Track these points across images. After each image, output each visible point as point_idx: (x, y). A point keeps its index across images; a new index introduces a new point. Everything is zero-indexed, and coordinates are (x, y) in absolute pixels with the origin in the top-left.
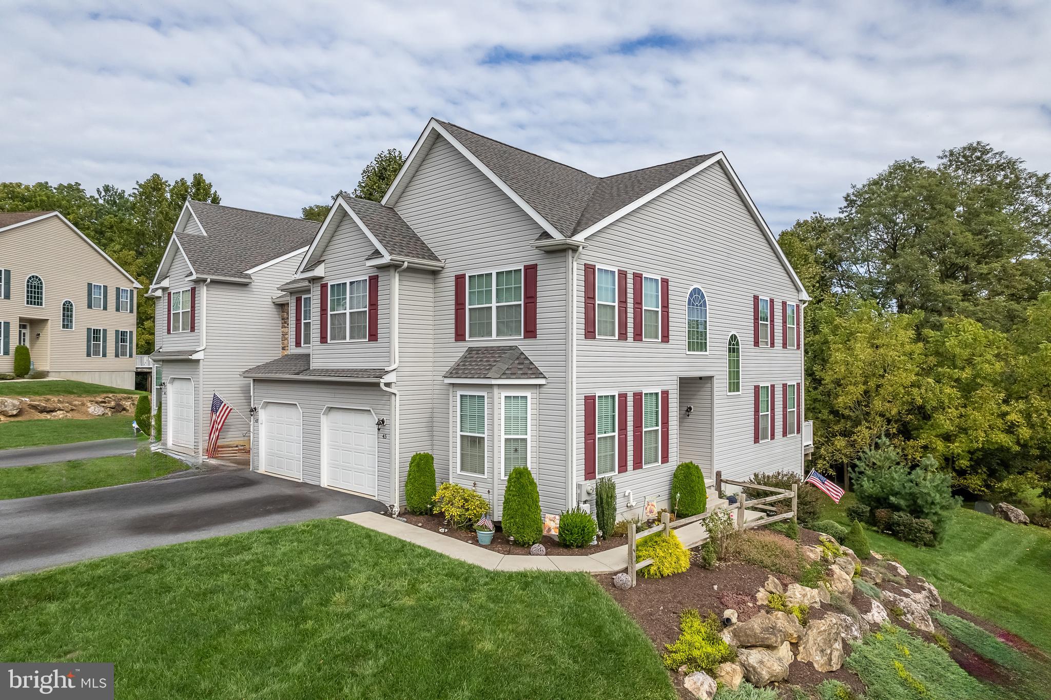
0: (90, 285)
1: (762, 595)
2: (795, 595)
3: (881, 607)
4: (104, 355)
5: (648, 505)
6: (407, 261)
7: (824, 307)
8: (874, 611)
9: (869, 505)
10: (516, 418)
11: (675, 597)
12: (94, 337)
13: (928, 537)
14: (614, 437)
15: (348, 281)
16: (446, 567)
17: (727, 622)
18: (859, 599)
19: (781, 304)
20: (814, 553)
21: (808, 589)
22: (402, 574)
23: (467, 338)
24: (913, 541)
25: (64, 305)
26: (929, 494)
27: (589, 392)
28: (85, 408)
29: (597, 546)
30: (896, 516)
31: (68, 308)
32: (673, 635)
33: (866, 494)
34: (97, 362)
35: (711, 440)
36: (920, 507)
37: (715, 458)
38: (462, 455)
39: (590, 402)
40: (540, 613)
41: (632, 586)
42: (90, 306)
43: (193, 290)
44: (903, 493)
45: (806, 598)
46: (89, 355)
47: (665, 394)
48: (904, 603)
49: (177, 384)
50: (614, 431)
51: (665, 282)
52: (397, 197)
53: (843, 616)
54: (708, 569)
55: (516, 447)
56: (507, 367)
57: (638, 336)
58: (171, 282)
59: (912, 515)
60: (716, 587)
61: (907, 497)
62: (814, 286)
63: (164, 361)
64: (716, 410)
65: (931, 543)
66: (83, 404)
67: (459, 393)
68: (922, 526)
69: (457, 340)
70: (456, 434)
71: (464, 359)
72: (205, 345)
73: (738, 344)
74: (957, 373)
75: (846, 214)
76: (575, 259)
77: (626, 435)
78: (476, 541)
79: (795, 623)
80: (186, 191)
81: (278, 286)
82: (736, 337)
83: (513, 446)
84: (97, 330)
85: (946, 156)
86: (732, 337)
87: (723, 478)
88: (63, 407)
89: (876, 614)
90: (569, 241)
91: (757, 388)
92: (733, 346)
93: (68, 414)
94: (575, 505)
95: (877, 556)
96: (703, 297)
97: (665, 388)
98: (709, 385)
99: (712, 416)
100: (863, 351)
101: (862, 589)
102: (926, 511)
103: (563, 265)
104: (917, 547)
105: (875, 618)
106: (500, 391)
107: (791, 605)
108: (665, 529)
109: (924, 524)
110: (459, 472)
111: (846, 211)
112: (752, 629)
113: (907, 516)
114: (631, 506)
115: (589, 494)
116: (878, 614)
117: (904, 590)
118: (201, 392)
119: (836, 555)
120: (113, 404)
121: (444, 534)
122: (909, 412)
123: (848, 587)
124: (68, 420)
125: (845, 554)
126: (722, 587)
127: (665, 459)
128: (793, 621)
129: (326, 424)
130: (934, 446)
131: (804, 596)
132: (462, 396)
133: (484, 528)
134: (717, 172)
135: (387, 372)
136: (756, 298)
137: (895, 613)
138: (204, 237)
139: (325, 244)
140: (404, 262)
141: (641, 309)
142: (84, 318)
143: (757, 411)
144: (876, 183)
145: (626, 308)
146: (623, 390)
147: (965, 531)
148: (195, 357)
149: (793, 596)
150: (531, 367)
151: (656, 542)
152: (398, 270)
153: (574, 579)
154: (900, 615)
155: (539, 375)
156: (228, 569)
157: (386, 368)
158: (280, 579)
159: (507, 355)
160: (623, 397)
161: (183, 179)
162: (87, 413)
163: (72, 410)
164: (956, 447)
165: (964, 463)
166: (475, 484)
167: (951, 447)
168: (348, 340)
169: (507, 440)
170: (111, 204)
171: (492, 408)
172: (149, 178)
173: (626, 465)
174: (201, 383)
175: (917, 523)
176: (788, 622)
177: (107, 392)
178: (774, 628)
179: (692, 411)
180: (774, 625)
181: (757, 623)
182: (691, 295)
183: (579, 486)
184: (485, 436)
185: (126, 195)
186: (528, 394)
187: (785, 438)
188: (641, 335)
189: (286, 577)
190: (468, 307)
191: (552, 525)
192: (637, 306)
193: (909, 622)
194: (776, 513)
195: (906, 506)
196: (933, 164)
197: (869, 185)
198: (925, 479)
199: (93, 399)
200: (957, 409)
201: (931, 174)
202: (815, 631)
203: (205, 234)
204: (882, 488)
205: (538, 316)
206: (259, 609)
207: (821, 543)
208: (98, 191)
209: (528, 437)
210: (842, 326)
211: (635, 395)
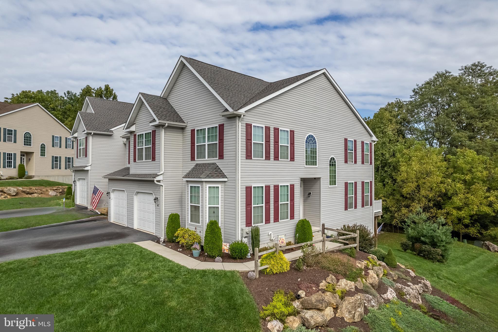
0: (53, 136)
1: (323, 285)
2: (341, 284)
3: (393, 291)
4: (60, 168)
5: (280, 239)
6: (167, 123)
7: (398, 145)
8: (388, 293)
9: (412, 241)
10: (214, 197)
11: (276, 284)
12: (55, 160)
13: (439, 257)
14: (262, 206)
15: (144, 133)
16: (169, 267)
17: (298, 297)
18: (381, 287)
19: (361, 143)
20: (361, 264)
21: (349, 282)
22: (148, 269)
23: (196, 159)
24: (432, 259)
25: (41, 145)
26: (439, 236)
27: (248, 185)
28: (47, 192)
29: (250, 258)
30: (424, 247)
31: (43, 147)
32: (267, 302)
33: (410, 236)
34: (56, 171)
35: (320, 209)
36: (435, 242)
37: (322, 217)
38: (191, 215)
39: (249, 190)
40: (205, 290)
41: (256, 278)
42: (53, 146)
43: (86, 138)
44: (428, 236)
45: (347, 286)
46: (53, 168)
47: (292, 186)
48: (406, 289)
49: (81, 181)
50: (263, 204)
51: (292, 132)
52: (168, 93)
53: (367, 295)
54: (299, 271)
55: (214, 211)
56: (210, 172)
57: (276, 158)
58: (78, 135)
59: (431, 246)
60: (299, 280)
61: (430, 238)
62: (394, 134)
63: (76, 171)
64: (322, 194)
65: (441, 261)
66: (47, 191)
67: (190, 185)
68: (436, 252)
69: (192, 160)
70: (188, 205)
71: (193, 169)
72: (91, 163)
73: (335, 162)
74: (463, 177)
75: (413, 99)
76: (240, 121)
77: (269, 206)
78: (192, 255)
79: (337, 298)
80: (102, 93)
81: (121, 136)
82: (334, 159)
83: (212, 210)
84: (57, 157)
85: (463, 69)
86: (331, 158)
87: (325, 227)
88: (37, 192)
89: (389, 295)
90: (235, 112)
91: (346, 184)
92: (332, 163)
93: (39, 195)
94: (240, 239)
95: (402, 267)
96: (314, 139)
97: (292, 183)
98: (319, 182)
99: (320, 197)
100: (416, 166)
101: (385, 282)
102: (438, 244)
103: (234, 124)
104: (434, 262)
105: (388, 296)
106: (206, 184)
107: (337, 289)
108: (276, 251)
109: (437, 251)
110: (190, 223)
111: (413, 97)
112: (311, 300)
113: (429, 247)
114: (272, 240)
115: (247, 233)
116: (391, 294)
117: (408, 283)
118: (89, 185)
119: (373, 265)
120: (61, 190)
121: (179, 251)
122: (439, 196)
123: (375, 281)
124: (39, 198)
125: (380, 265)
126: (303, 280)
127: (292, 217)
128: (336, 297)
129: (136, 199)
130: (452, 213)
131: (346, 285)
132: (191, 187)
133: (195, 249)
134: (323, 78)
135: (158, 175)
136: (346, 140)
137: (400, 294)
138: (92, 114)
139: (135, 116)
140: (166, 124)
141: (278, 145)
142: (51, 152)
143: (346, 194)
144: (428, 83)
145: (269, 144)
146: (268, 184)
147: (464, 255)
148: (86, 169)
149: (340, 285)
150: (221, 173)
151: (271, 257)
152: (163, 127)
153: (228, 274)
154: (403, 296)
155: (224, 176)
156: (70, 266)
157: (158, 173)
158: (92, 271)
159: (211, 167)
160: (268, 188)
161: (100, 87)
162: (48, 195)
163: (42, 193)
164: (463, 213)
165: (467, 221)
166: (196, 228)
167: (460, 213)
168: (144, 160)
169: (209, 207)
170: (70, 99)
171: (202, 192)
172: (85, 87)
173: (269, 220)
174: (89, 181)
175: (433, 251)
176: (333, 298)
177: (59, 185)
178: (323, 300)
179: (311, 194)
180: (323, 298)
181: (314, 298)
182: (307, 138)
183: (242, 230)
184: (200, 205)
185: (77, 95)
186: (219, 185)
187: (363, 208)
188: (278, 157)
189: (95, 270)
190: (196, 144)
191: (226, 247)
192: (275, 143)
193: (408, 299)
194: (347, 244)
195: (429, 242)
196: (456, 73)
197: (425, 84)
198: (438, 229)
199: (52, 188)
200: (464, 194)
201: (455, 78)
202: (347, 302)
203: (94, 112)
204: (418, 233)
205: (224, 148)
206: (76, 284)
207: (368, 259)
208: (65, 93)
209: (220, 206)
210: (406, 154)
211: (275, 186)
